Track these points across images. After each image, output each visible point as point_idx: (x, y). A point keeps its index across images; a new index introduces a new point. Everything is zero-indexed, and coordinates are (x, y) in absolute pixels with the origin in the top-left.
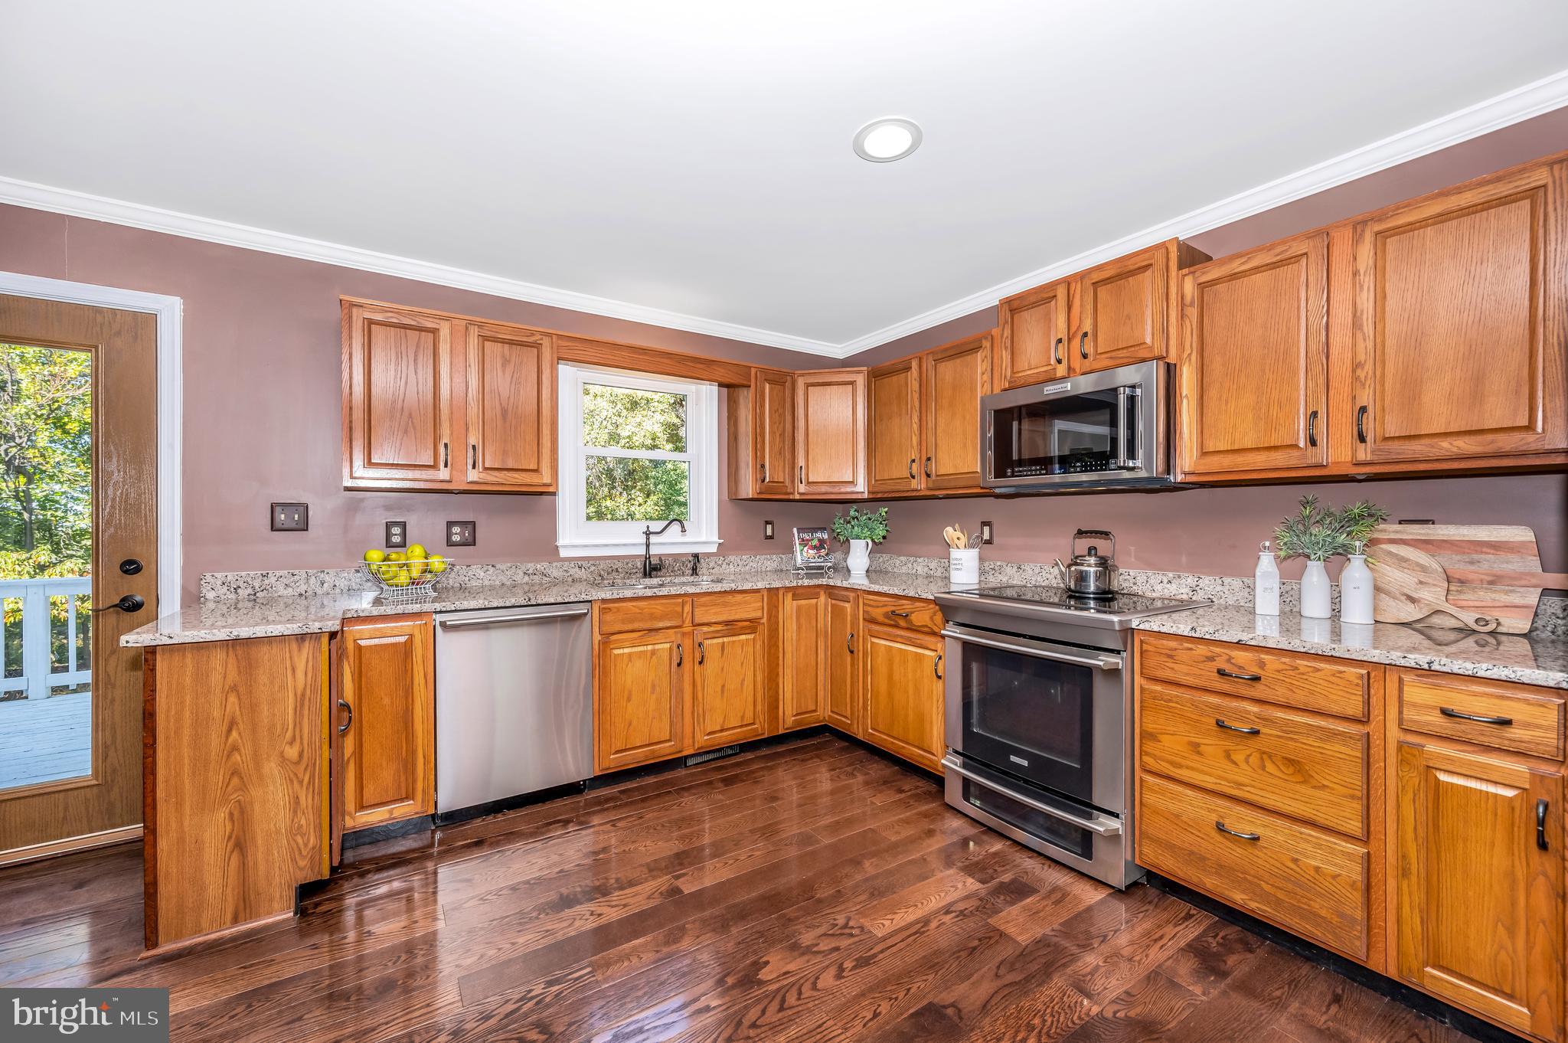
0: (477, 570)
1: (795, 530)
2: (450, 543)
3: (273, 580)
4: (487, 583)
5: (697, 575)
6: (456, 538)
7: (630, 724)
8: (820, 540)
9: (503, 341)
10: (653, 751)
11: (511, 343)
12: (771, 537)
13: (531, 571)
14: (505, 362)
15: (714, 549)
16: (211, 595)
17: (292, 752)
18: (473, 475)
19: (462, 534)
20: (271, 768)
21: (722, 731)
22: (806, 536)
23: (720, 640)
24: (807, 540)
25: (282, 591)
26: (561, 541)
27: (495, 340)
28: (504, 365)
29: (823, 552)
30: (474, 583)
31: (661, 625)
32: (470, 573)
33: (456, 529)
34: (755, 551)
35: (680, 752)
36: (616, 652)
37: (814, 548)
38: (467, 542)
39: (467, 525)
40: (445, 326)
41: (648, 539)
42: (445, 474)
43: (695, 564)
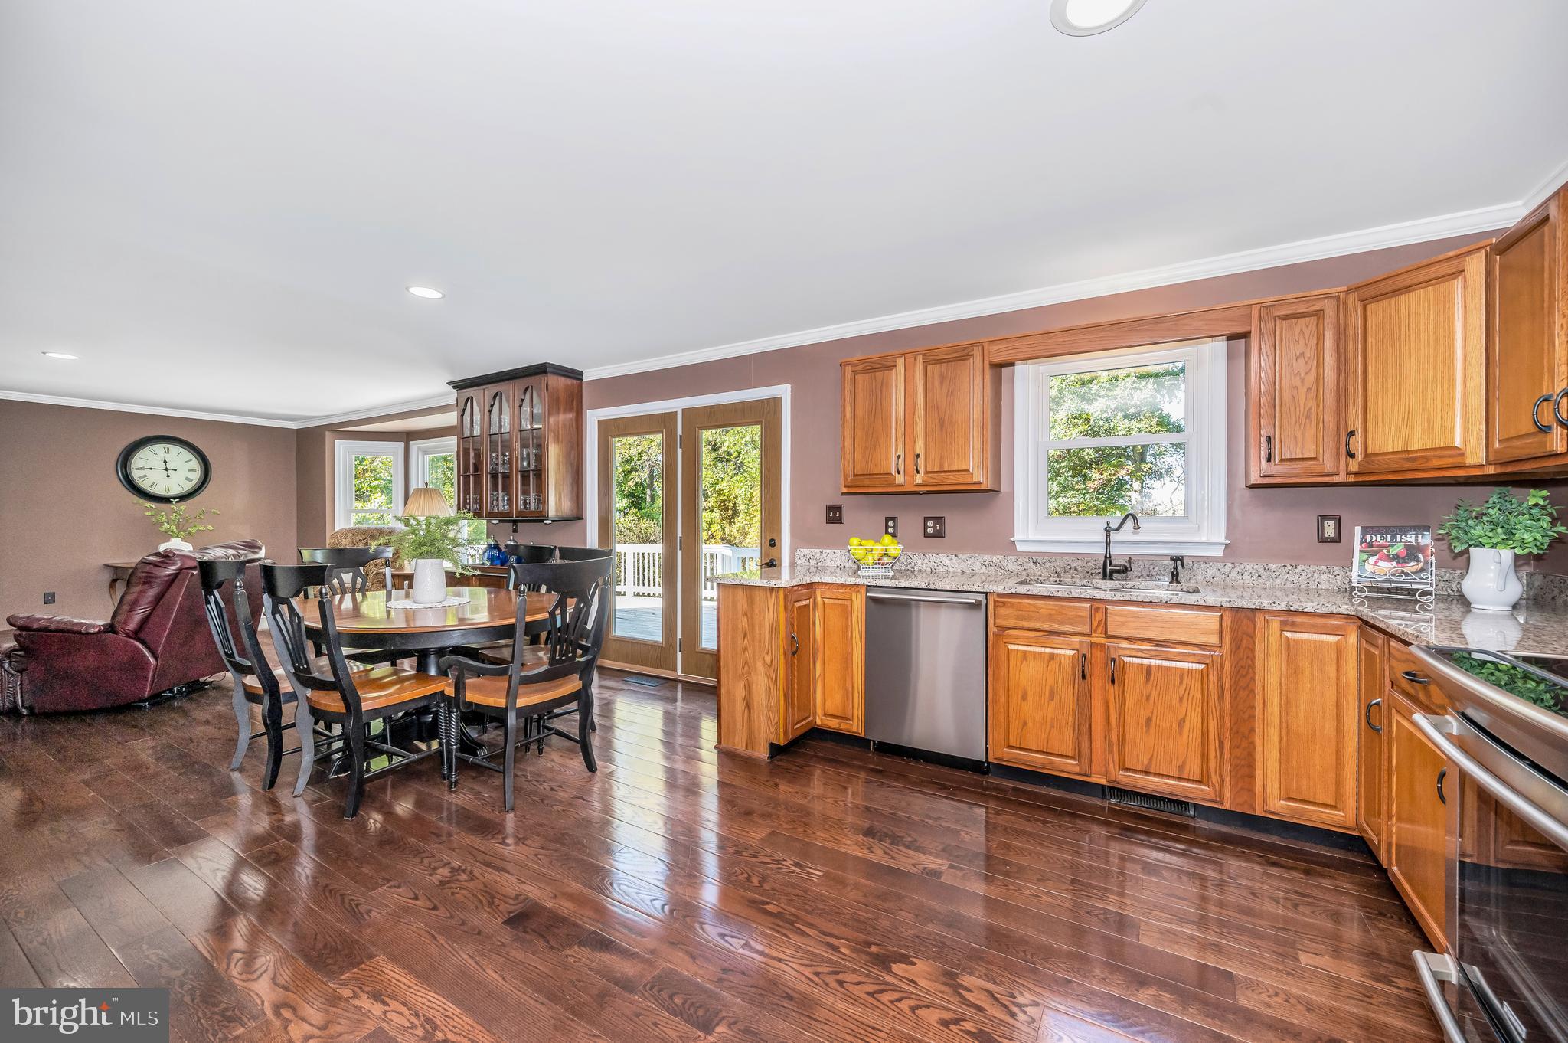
0: (943, 558)
1: (1358, 529)
2: (926, 535)
3: (824, 555)
4: (951, 570)
5: (1178, 582)
7: (1025, 724)
8: (1408, 547)
9: (941, 361)
10: (1052, 763)
11: (944, 361)
12: (1337, 539)
13: (987, 563)
14: (942, 374)
15: (1219, 552)
16: (799, 562)
17: (768, 659)
18: (919, 479)
19: (934, 527)
20: (759, 664)
21: (1147, 773)
22: (1379, 539)
23: (1147, 661)
24: (1382, 546)
25: (830, 564)
26: (1018, 536)
27: (935, 362)
28: (942, 383)
29: (1412, 566)
30: (940, 569)
31: (1062, 628)
32: (938, 561)
33: (930, 524)
34: (1295, 558)
35: (1089, 776)
36: (1011, 647)
37: (1396, 558)
38: (939, 534)
39: (939, 520)
40: (900, 362)
41: (1108, 536)
42: (900, 479)
43: (1175, 568)
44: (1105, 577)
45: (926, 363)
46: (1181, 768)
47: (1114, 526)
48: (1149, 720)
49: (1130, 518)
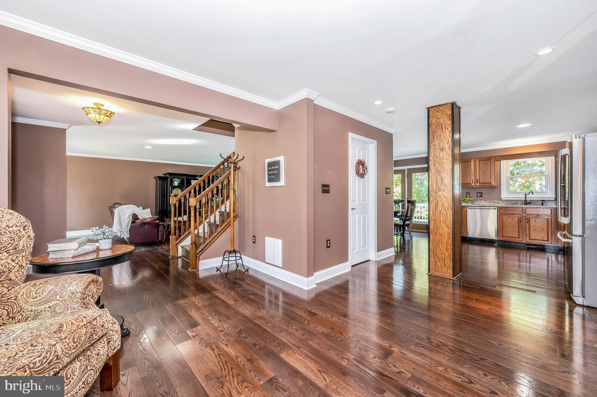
0: (482, 201)
2: (477, 196)
5: (543, 205)
6: (479, 195)
7: (507, 232)
9: (483, 160)
10: (512, 239)
11: (485, 160)
13: (494, 202)
14: (484, 164)
15: (553, 199)
18: (478, 184)
21: (535, 240)
26: (502, 197)
27: (482, 160)
28: (483, 165)
30: (482, 203)
31: (515, 213)
33: (479, 194)
36: (503, 217)
38: (482, 196)
39: (482, 193)
40: (473, 160)
41: (526, 196)
42: (473, 184)
43: (542, 202)
44: (525, 204)
45: (479, 161)
46: (543, 238)
47: (527, 194)
48: (535, 230)
49: (531, 192)
